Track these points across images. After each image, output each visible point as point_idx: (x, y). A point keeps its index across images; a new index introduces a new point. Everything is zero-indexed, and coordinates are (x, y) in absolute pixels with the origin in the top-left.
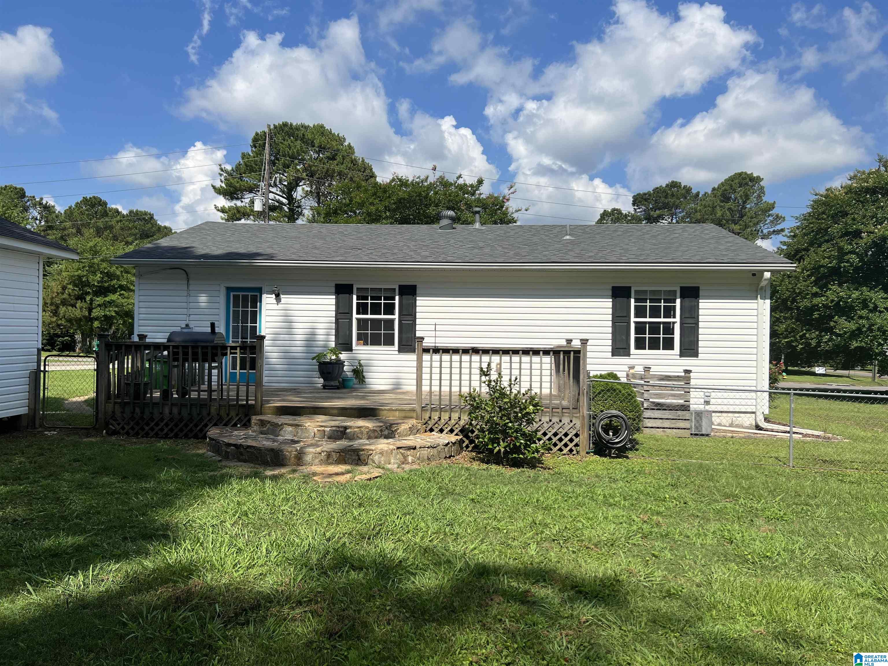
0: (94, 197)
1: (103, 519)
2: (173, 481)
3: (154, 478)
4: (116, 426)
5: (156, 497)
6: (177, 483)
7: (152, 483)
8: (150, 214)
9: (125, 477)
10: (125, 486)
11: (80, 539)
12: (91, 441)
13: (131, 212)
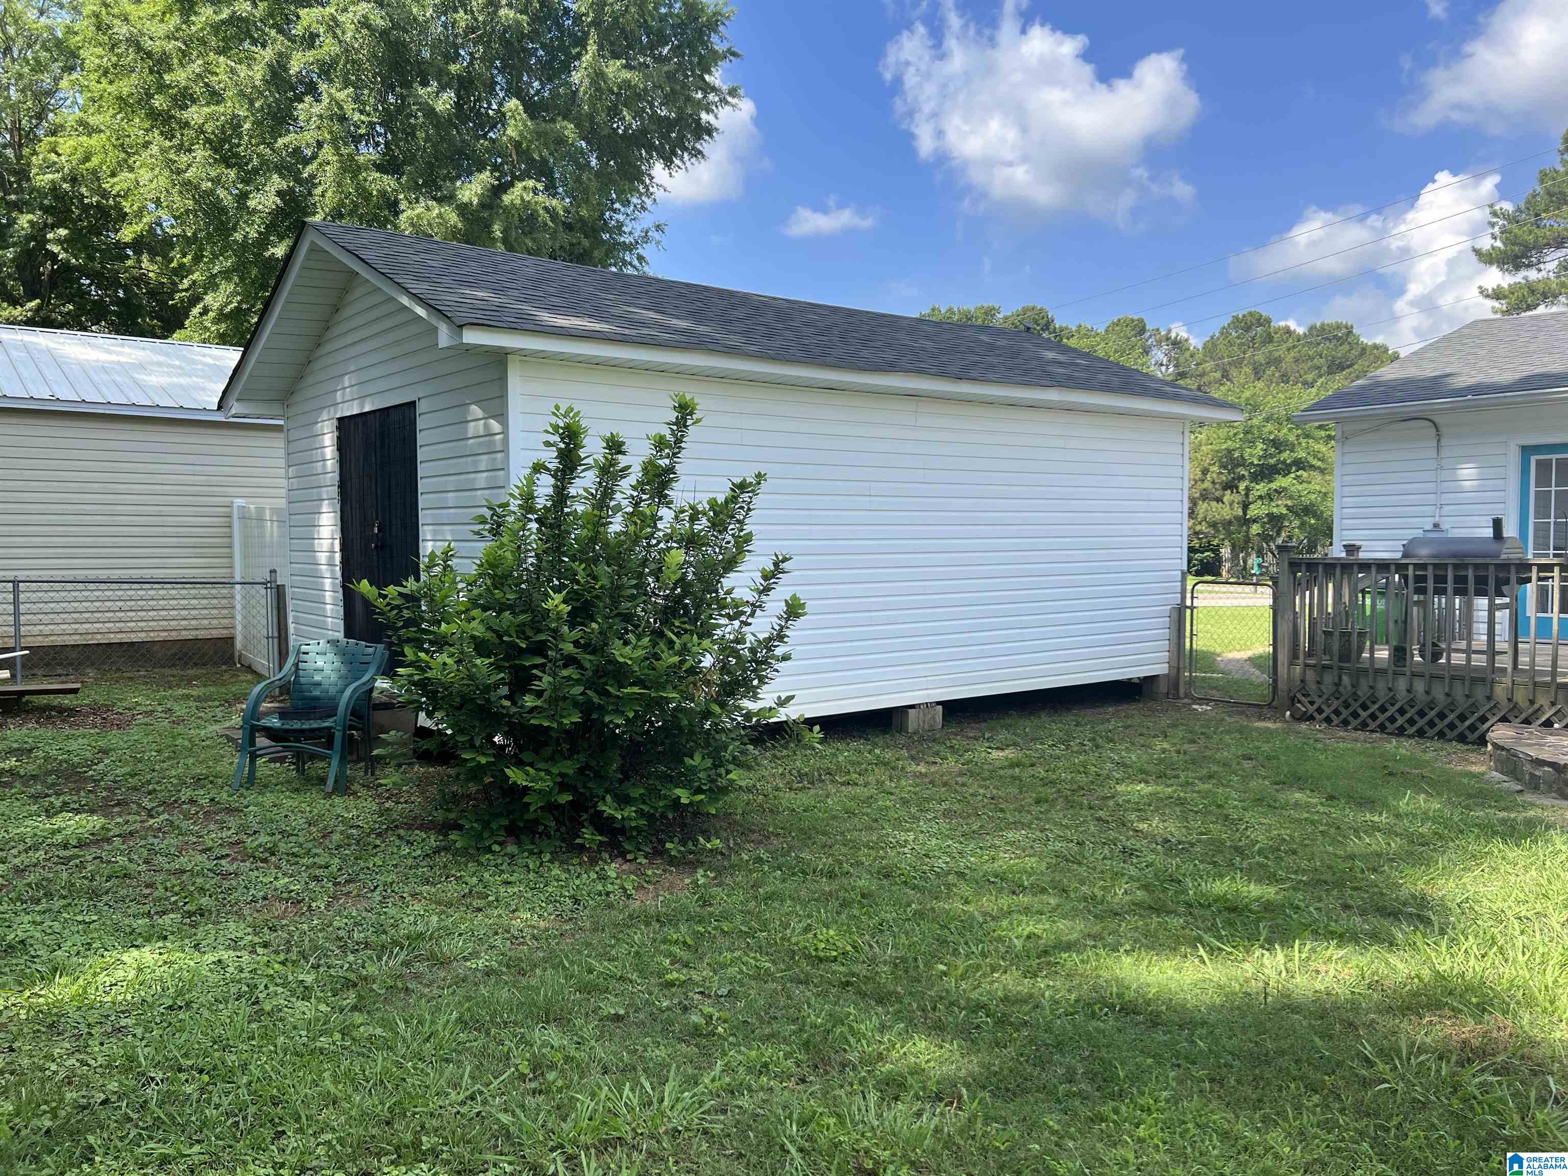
0: (1250, 313)
1: (1304, 864)
2: (1426, 817)
3: (1386, 806)
4: (1309, 706)
5: (1395, 841)
6: (1434, 823)
7: (1384, 816)
8: (1346, 328)
9: (1331, 798)
10: (1335, 813)
11: (1270, 892)
12: (1268, 728)
13: (1312, 328)
